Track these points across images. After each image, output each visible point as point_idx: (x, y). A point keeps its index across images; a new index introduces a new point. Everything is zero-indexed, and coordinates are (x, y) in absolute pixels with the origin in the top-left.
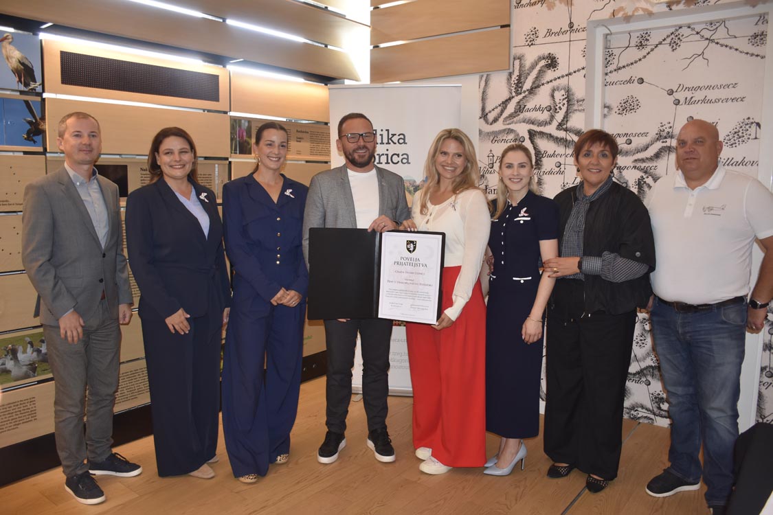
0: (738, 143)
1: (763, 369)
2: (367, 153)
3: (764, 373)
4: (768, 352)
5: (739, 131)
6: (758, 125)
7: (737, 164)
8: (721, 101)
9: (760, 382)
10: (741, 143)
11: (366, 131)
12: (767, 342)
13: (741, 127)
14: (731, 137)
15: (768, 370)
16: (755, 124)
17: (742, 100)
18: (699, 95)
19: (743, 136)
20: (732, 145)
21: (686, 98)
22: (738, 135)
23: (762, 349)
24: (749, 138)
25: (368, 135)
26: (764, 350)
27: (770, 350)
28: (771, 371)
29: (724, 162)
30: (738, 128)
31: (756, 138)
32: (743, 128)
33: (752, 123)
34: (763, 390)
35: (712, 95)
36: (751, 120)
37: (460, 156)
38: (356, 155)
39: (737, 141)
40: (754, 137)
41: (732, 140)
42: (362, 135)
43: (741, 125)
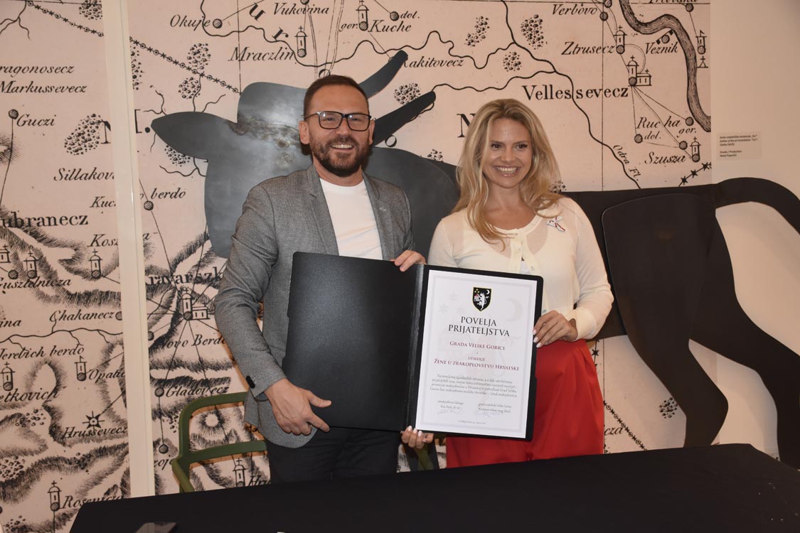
0: (84, 149)
1: (155, 444)
2: (354, 151)
3: (157, 449)
4: (158, 420)
5: (84, 133)
6: (107, 124)
7: (88, 177)
8: (54, 90)
9: (155, 462)
10: (88, 148)
11: (355, 111)
12: (156, 407)
13: (86, 127)
14: (74, 140)
15: (161, 443)
16: (102, 123)
17: (82, 91)
18: (22, 80)
19: (90, 140)
20: (76, 151)
21: (3, 83)
22: (83, 138)
23: (151, 418)
24: (98, 143)
25: (357, 116)
26: (154, 419)
27: (160, 418)
28: (166, 444)
29: (70, 174)
30: (82, 129)
31: (107, 142)
32: (88, 128)
33: (99, 122)
34: (160, 473)
35: (41, 80)
36: (97, 119)
37: (522, 146)
38: (333, 154)
39: (82, 146)
40: (105, 141)
41: (77, 144)
42: (347, 116)
43: (86, 124)
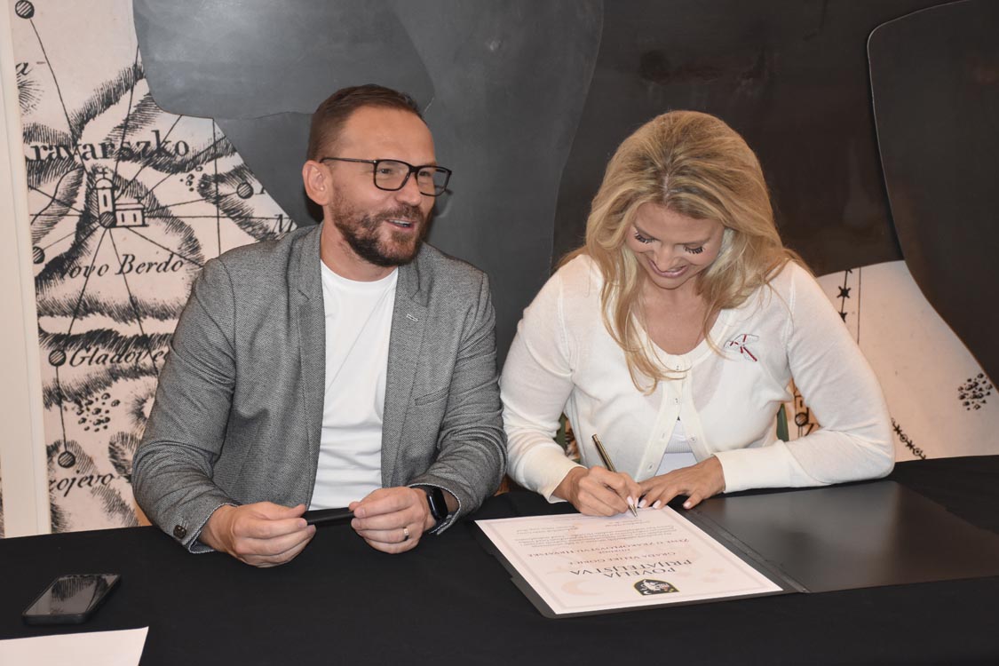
1: (51, 450)
3: (55, 459)
4: (55, 408)
9: (51, 482)
12: (51, 385)
15: (62, 449)
23: (41, 404)
26: (47, 405)
27: (59, 403)
28: (70, 450)
34: (61, 502)
